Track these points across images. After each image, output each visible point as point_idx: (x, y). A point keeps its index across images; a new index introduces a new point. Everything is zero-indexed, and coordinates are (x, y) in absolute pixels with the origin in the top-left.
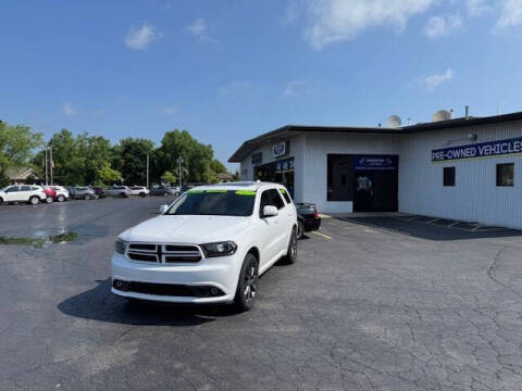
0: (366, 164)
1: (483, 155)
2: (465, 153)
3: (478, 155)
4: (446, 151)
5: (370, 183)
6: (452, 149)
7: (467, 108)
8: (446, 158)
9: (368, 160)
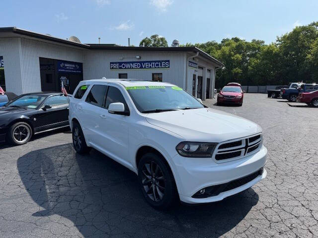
0: (65, 68)
1: (145, 68)
2: (134, 66)
3: (142, 67)
4: (120, 63)
5: (68, 81)
6: (125, 63)
7: (129, 39)
8: (121, 68)
9: (66, 65)
